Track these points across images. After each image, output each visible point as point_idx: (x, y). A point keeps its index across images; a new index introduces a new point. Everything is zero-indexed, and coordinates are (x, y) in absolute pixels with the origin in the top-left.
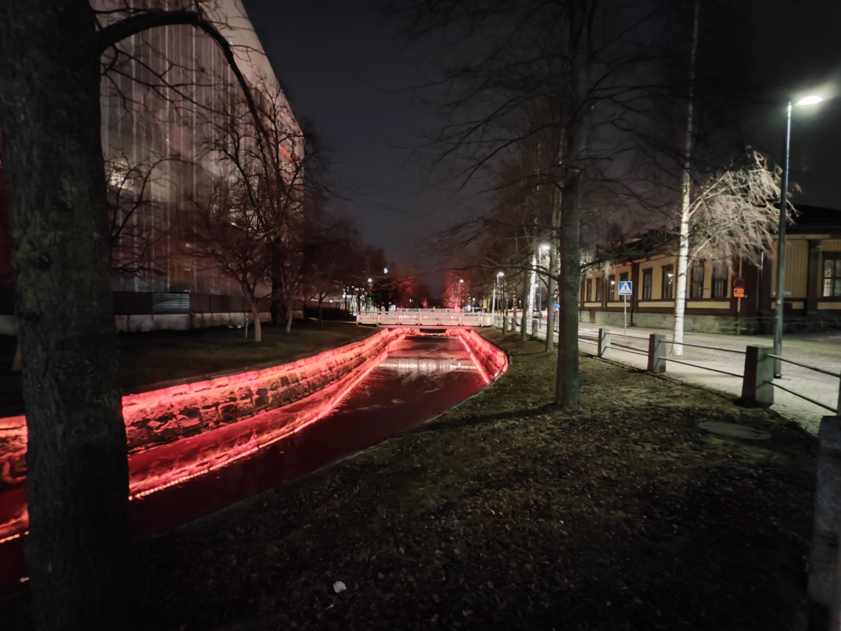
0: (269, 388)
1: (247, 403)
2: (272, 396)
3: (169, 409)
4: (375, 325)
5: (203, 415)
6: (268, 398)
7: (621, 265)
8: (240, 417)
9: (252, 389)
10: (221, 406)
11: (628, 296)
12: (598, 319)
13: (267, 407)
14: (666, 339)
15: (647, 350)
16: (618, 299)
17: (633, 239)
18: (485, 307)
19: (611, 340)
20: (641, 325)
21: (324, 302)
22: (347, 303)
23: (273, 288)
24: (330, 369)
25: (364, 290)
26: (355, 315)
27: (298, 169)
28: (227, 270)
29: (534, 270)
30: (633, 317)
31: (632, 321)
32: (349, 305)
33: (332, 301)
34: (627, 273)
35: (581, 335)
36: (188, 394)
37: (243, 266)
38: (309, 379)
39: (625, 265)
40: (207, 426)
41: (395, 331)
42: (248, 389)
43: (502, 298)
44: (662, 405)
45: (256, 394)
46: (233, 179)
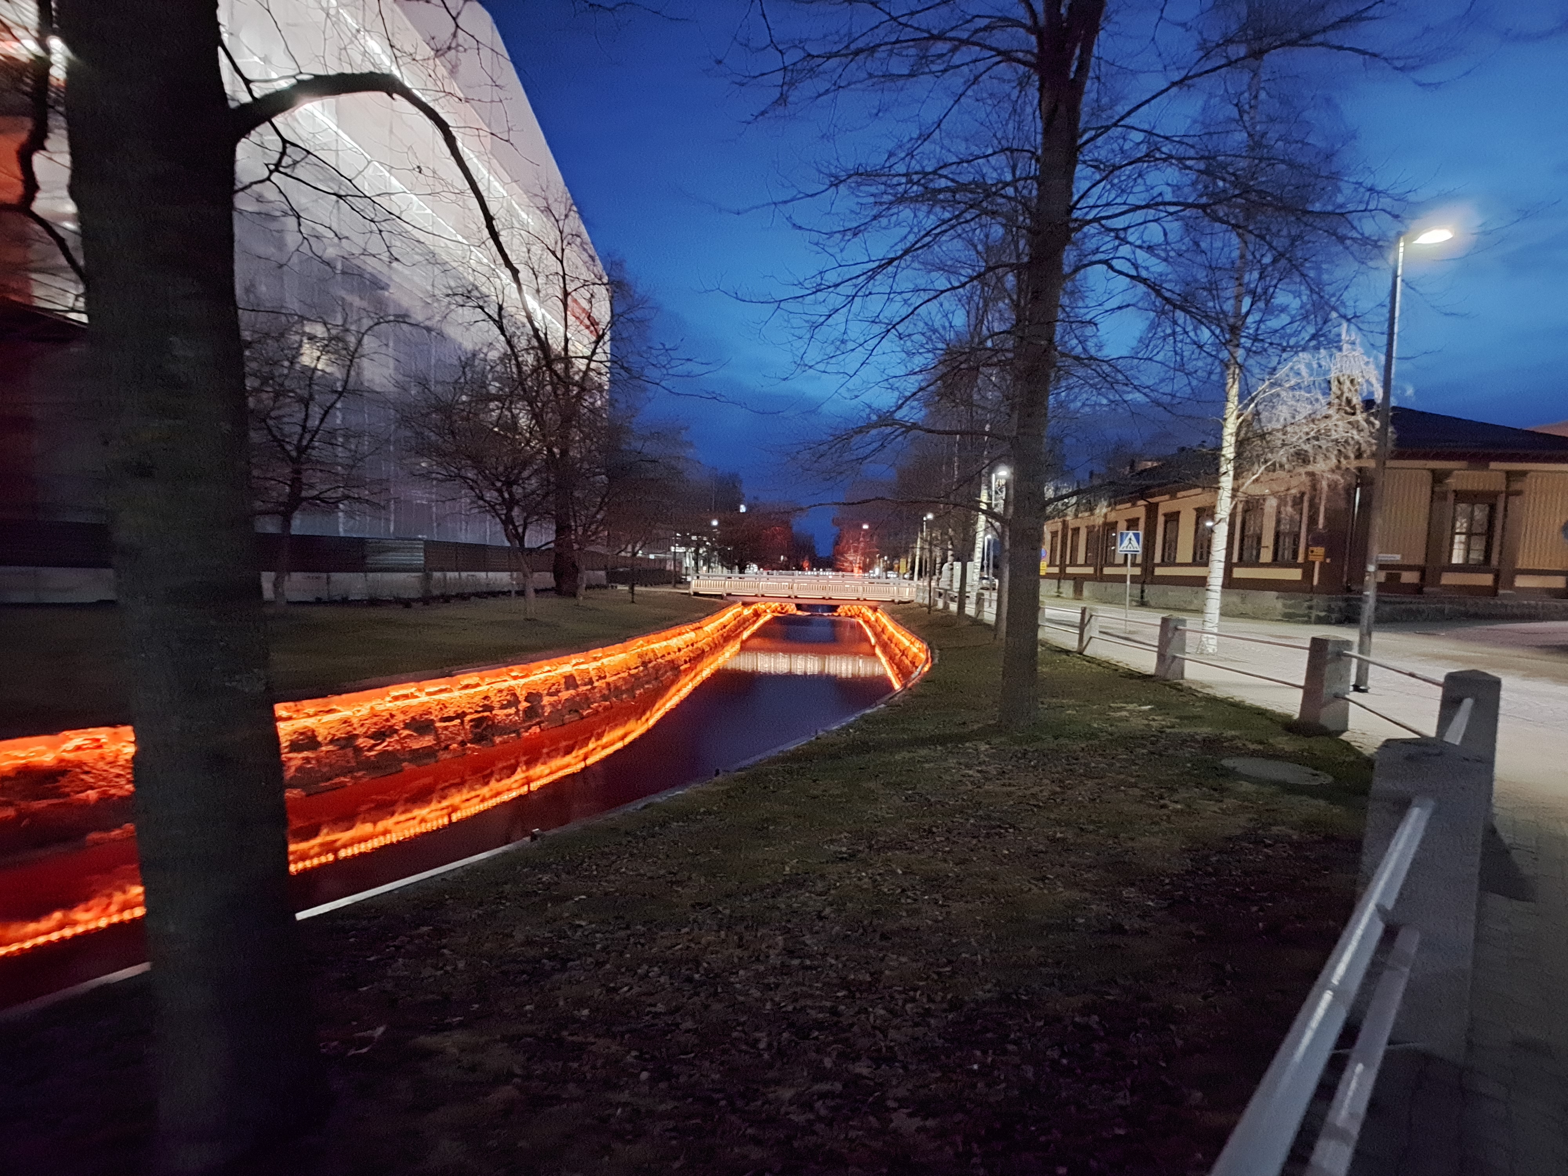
0: (545, 692)
1: (510, 715)
2: (551, 704)
3: (387, 720)
4: (720, 596)
5: (440, 731)
6: (543, 707)
7: (1129, 505)
8: (500, 735)
9: (518, 692)
10: (468, 718)
11: (1134, 557)
12: (1086, 593)
13: (542, 722)
14: (1188, 626)
15: (1157, 644)
16: (1122, 562)
17: (1150, 463)
18: (902, 571)
19: (1101, 627)
20: (1152, 603)
21: (640, 558)
22: (678, 561)
23: (557, 531)
24: (644, 664)
25: (705, 539)
26: (689, 579)
27: (600, 338)
28: (481, 503)
29: (984, 512)
30: (1143, 591)
31: (1142, 597)
32: (681, 563)
33: (652, 557)
34: (1138, 519)
35: (1047, 616)
36: (417, 697)
37: (506, 495)
38: (609, 679)
39: (1134, 505)
40: (447, 748)
41: (754, 607)
42: (512, 692)
43: (931, 556)
44: (1168, 730)
45: (526, 700)
46: (493, 355)
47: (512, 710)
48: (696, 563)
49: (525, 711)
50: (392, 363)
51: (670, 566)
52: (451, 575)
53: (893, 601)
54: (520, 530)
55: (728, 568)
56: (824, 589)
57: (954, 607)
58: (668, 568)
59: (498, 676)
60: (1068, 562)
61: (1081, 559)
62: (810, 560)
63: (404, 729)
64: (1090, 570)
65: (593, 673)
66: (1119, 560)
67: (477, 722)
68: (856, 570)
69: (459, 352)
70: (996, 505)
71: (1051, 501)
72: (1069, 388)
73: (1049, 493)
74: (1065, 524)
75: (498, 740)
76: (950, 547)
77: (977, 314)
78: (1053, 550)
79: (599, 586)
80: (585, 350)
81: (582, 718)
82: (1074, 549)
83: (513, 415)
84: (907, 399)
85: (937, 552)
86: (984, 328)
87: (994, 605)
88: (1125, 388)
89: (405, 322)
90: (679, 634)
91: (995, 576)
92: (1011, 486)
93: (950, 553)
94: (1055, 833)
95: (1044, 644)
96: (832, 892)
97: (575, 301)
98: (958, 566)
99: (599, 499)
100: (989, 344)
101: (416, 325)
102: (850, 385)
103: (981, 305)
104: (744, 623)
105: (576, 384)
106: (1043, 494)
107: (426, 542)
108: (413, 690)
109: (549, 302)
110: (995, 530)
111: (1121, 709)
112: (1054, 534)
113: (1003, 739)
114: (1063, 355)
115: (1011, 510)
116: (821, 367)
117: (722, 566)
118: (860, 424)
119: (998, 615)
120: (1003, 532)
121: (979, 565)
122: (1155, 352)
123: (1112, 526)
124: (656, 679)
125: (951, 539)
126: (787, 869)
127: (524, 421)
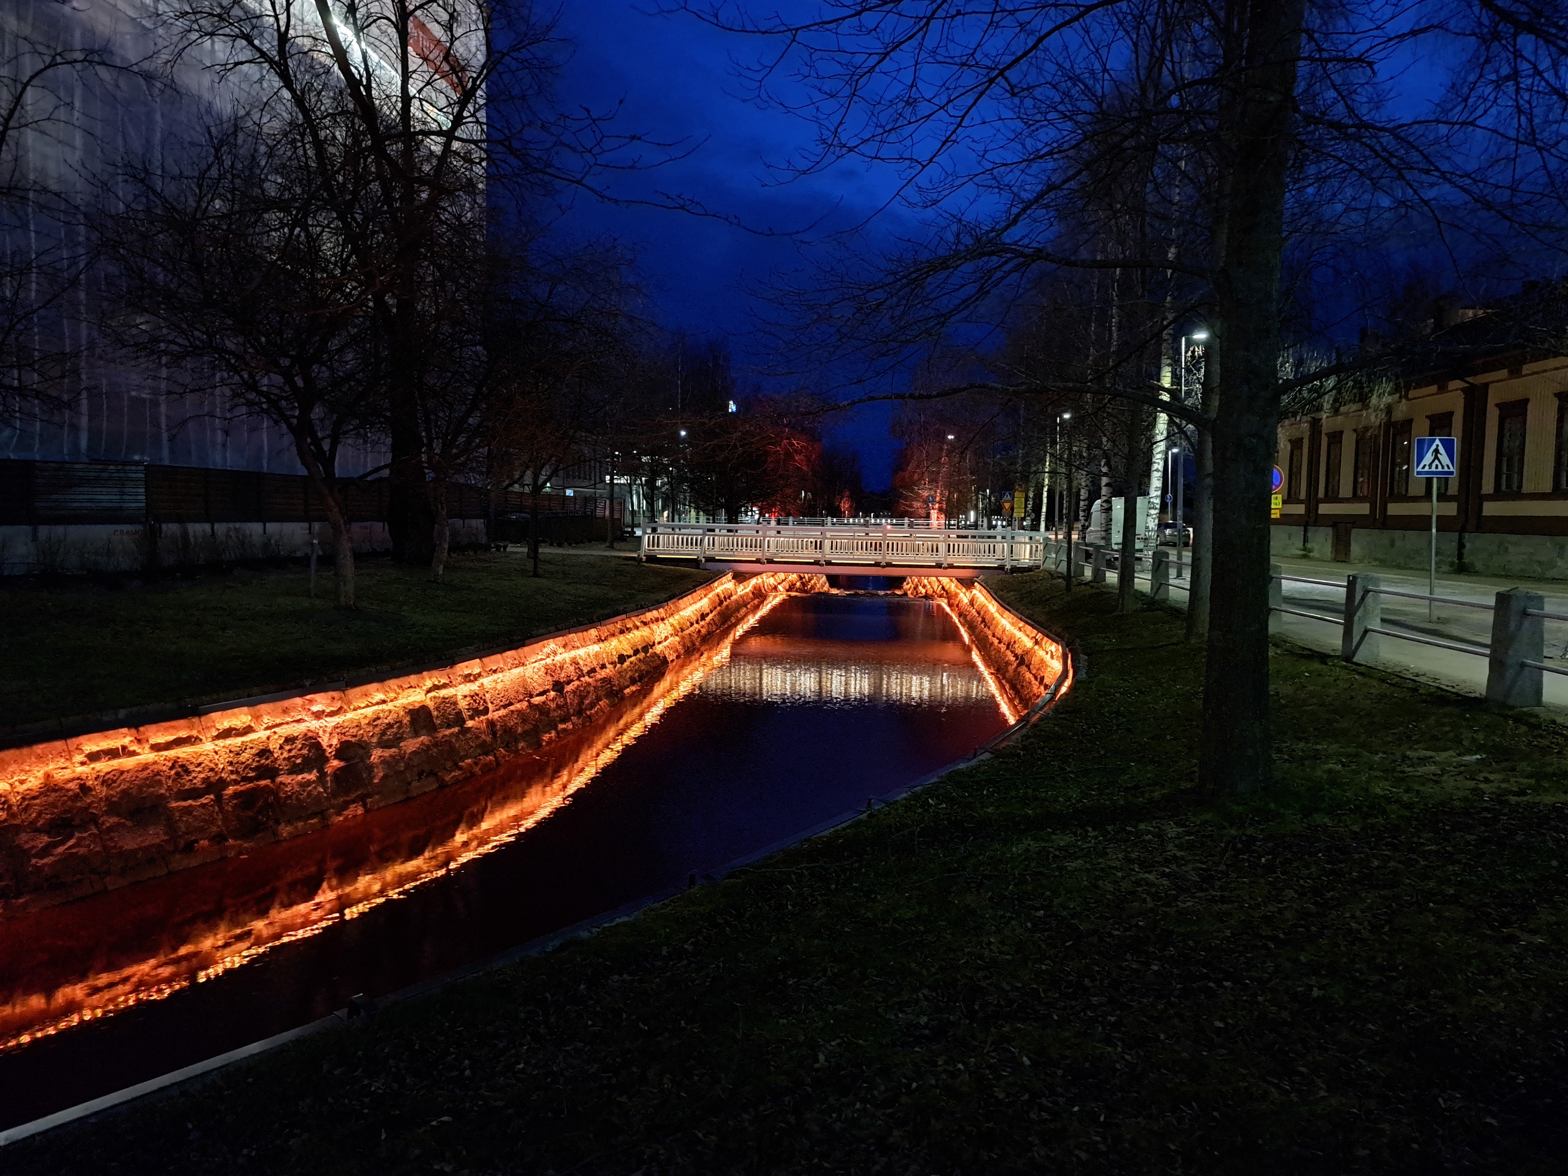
0: (375, 740)
1: (309, 783)
2: (384, 761)
3: (76, 798)
4: (695, 563)
5: (177, 817)
6: (370, 768)
7: (1434, 388)
8: (289, 822)
9: (324, 741)
10: (231, 790)
11: (1444, 482)
12: (1355, 549)
13: (369, 795)
14: (1549, 608)
15: (1488, 641)
16: (1422, 491)
17: (1470, 313)
18: (1018, 513)
19: (1383, 610)
20: (1479, 566)
21: (549, 496)
22: (617, 498)
23: (394, 448)
24: (558, 686)
25: (665, 461)
26: (638, 532)
27: (467, 96)
28: (252, 396)
29: (1165, 407)
30: (1461, 546)
31: (1460, 556)
32: (623, 504)
33: (569, 492)
34: (1451, 414)
35: (1284, 593)
36: (134, 754)
37: (299, 382)
38: (493, 715)
39: (1442, 389)
40: (189, 848)
41: (753, 581)
42: (312, 741)
43: (1069, 488)
44: (1513, 799)
45: (336, 757)
46: (272, 126)
47: (312, 776)
48: (651, 504)
49: (338, 774)
50: (78, 139)
51: (603, 510)
52: (198, 529)
53: (1001, 568)
54: (326, 446)
55: (706, 512)
56: (877, 547)
57: (1112, 577)
58: (599, 513)
59: (285, 711)
60: (1321, 494)
61: (1346, 490)
62: (851, 497)
63: (106, 813)
64: (1363, 509)
65: (463, 704)
66: (1417, 489)
67: (246, 799)
68: (934, 514)
69: (208, 120)
70: (1188, 393)
71: (1288, 386)
72: (1321, 179)
73: (1287, 370)
74: (1315, 424)
75: (285, 830)
76: (1105, 470)
77: (1153, 46)
78: (1293, 475)
79: (475, 547)
80: (441, 118)
81: (443, 785)
82: (1333, 471)
83: (309, 235)
84: (1028, 205)
85: (1082, 479)
86: (1165, 72)
87: (1187, 574)
88: (1424, 177)
89: (102, 63)
90: (622, 632)
91: (1188, 521)
92: (1216, 359)
93: (1104, 480)
94: (1310, 988)
95: (1280, 642)
96: (904, 1099)
97: (422, 26)
98: (1118, 505)
99: (471, 390)
100: (1175, 100)
101: (125, 70)
102: (922, 180)
103: (1159, 31)
104: (738, 610)
105: (424, 180)
106: (1274, 373)
107: (149, 469)
108: (126, 741)
109: (373, 29)
110: (1188, 438)
111: (1423, 761)
112: (1296, 444)
113: (1208, 816)
114: (1309, 119)
115: (1216, 403)
116: (869, 149)
117: (698, 509)
118: (940, 252)
119: (1194, 589)
120: (1201, 442)
121: (1157, 501)
122: (1480, 111)
123: (1405, 427)
124: (579, 712)
125: (1106, 455)
126: (822, 1057)
127: (328, 247)
